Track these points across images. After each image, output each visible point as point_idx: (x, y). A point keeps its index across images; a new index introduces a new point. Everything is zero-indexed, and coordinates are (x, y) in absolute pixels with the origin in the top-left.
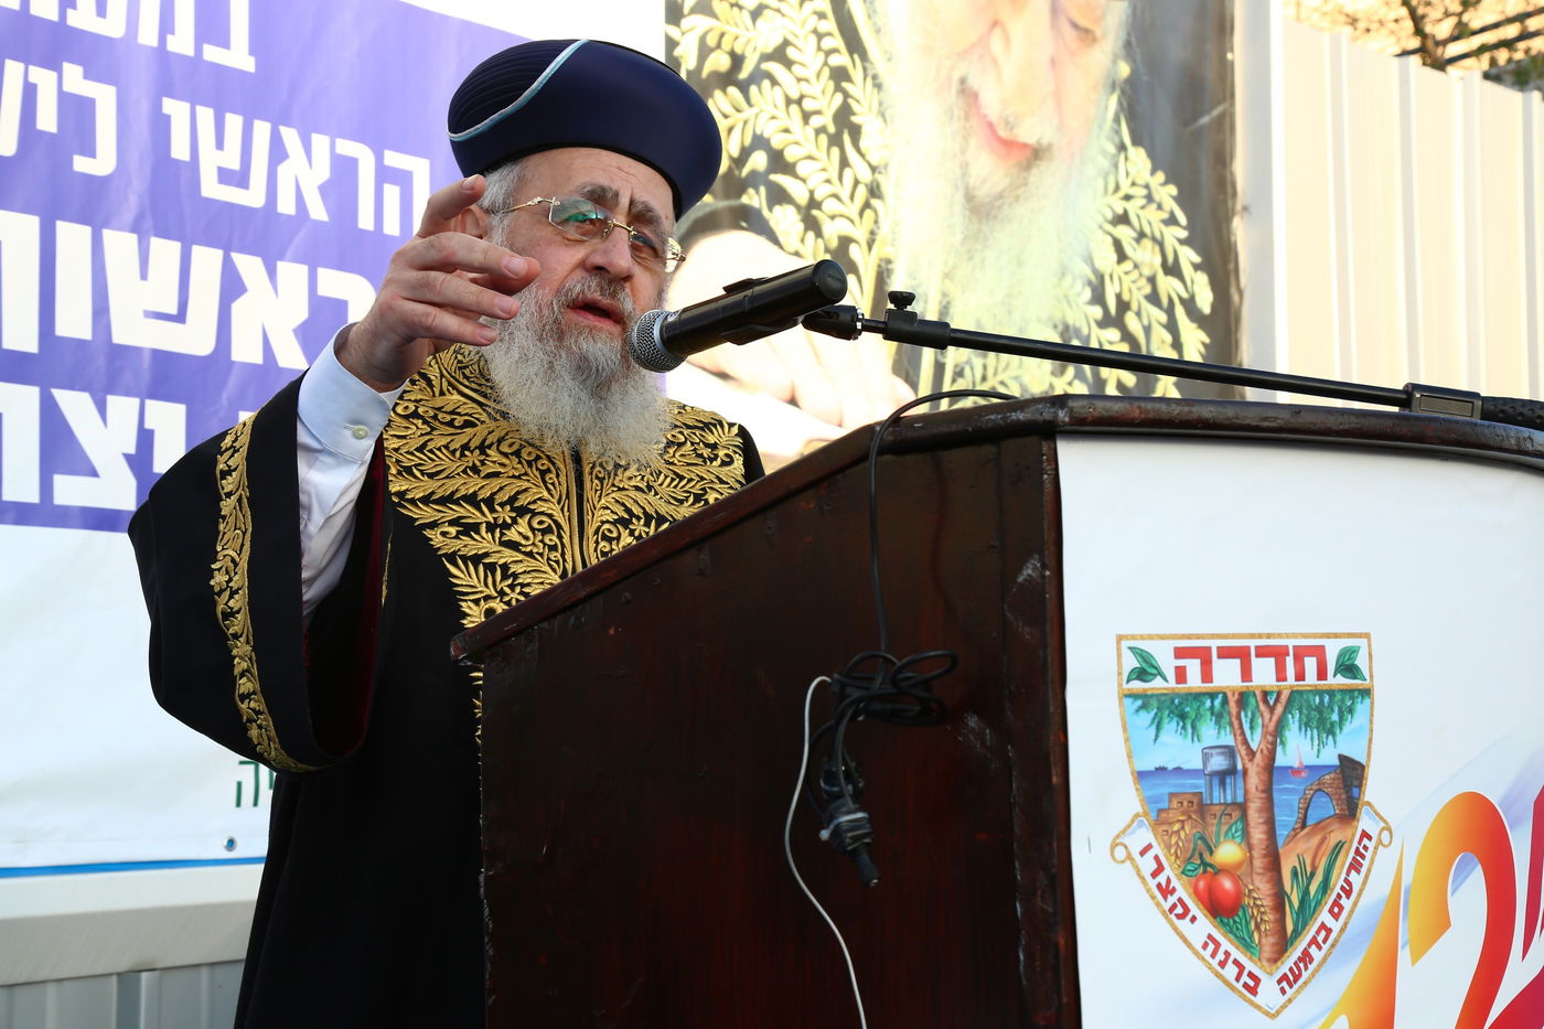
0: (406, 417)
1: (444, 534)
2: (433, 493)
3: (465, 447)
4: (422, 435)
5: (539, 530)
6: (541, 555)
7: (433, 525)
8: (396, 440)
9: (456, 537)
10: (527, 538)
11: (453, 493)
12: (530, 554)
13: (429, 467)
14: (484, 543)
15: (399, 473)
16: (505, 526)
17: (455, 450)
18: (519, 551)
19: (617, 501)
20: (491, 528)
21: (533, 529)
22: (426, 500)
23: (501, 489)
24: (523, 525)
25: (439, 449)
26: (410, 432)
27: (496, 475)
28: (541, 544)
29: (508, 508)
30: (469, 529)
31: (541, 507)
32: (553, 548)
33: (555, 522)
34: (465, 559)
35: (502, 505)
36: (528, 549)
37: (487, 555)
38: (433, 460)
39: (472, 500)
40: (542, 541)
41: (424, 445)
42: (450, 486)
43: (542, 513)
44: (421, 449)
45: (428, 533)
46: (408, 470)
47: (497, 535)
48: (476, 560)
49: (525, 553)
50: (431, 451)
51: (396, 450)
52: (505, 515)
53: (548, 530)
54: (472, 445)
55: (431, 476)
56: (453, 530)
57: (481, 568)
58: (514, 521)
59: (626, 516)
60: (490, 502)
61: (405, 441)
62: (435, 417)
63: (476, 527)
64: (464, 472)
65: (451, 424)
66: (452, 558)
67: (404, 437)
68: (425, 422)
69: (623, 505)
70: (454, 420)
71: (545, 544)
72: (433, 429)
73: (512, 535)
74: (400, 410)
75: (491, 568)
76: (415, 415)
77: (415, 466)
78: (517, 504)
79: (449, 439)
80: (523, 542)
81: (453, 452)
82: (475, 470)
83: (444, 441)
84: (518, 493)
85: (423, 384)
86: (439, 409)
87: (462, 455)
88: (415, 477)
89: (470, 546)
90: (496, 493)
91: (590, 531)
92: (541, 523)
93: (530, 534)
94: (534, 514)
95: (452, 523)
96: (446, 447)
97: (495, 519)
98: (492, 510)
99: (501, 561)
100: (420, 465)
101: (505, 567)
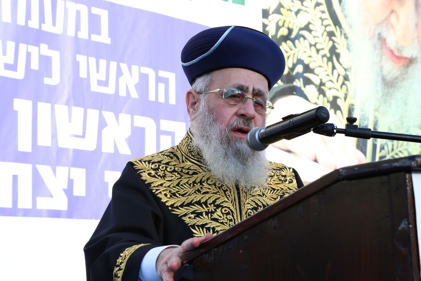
0: (171, 172)
1: (190, 218)
2: (184, 202)
3: (194, 182)
4: (178, 179)
5: (225, 213)
6: (226, 223)
7: (185, 215)
8: (168, 182)
9: (194, 218)
10: (221, 217)
11: (192, 201)
12: (222, 223)
13: (182, 192)
14: (205, 219)
15: (171, 196)
16: (212, 213)
17: (191, 184)
18: (218, 222)
19: (252, 201)
20: (207, 213)
21: (223, 213)
22: (182, 206)
23: (209, 198)
24: (219, 212)
25: (185, 184)
26: (173, 178)
27: (207, 193)
28: (226, 219)
29: (212, 205)
30: (198, 215)
31: (225, 204)
32: (231, 220)
33: (231, 210)
34: (198, 226)
35: (210, 204)
36: (221, 221)
37: (206, 224)
38: (183, 189)
39: (199, 203)
40: (226, 218)
41: (179, 183)
42: (190, 198)
43: (226, 207)
44: (178, 185)
45: (184, 218)
46: (174, 194)
47: (210, 216)
48: (203, 226)
49: (220, 223)
50: (182, 185)
51: (169, 186)
52: (212, 208)
53: (228, 214)
54: (197, 181)
55: (183, 195)
56: (193, 216)
57: (205, 229)
58: (216, 210)
59: (256, 206)
60: (205, 203)
61: (172, 182)
62: (182, 171)
63: (201, 214)
64: (195, 192)
65: (188, 173)
66: (193, 226)
67: (171, 181)
68: (178, 174)
69: (255, 202)
70: (188, 172)
71: (228, 219)
72: (182, 176)
73: (215, 216)
74: (168, 169)
75: (208, 229)
76: (174, 171)
77: (177, 192)
78: (216, 204)
79: (188, 179)
80: (220, 218)
81: (190, 185)
82: (199, 191)
83: (186, 181)
84: (216, 199)
85: (175, 158)
86: (183, 168)
87: (194, 186)
88: (177, 197)
89: (199, 221)
90: (207, 200)
91: (244, 213)
92: (225, 210)
93: (222, 215)
94: (223, 207)
95: (193, 213)
96: (187, 183)
97: (208, 210)
98: (207, 207)
99: (212, 226)
100: (178, 191)
101: (213, 229)
